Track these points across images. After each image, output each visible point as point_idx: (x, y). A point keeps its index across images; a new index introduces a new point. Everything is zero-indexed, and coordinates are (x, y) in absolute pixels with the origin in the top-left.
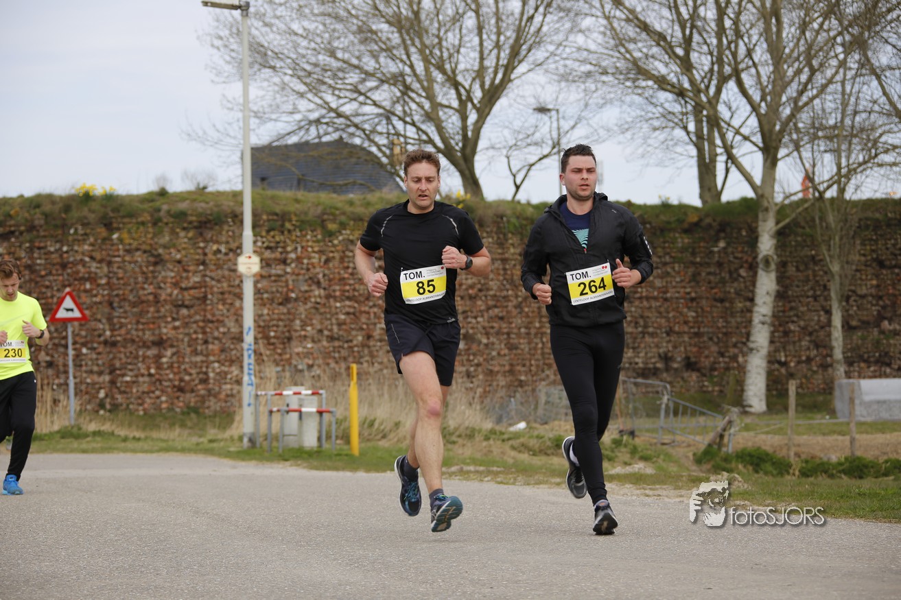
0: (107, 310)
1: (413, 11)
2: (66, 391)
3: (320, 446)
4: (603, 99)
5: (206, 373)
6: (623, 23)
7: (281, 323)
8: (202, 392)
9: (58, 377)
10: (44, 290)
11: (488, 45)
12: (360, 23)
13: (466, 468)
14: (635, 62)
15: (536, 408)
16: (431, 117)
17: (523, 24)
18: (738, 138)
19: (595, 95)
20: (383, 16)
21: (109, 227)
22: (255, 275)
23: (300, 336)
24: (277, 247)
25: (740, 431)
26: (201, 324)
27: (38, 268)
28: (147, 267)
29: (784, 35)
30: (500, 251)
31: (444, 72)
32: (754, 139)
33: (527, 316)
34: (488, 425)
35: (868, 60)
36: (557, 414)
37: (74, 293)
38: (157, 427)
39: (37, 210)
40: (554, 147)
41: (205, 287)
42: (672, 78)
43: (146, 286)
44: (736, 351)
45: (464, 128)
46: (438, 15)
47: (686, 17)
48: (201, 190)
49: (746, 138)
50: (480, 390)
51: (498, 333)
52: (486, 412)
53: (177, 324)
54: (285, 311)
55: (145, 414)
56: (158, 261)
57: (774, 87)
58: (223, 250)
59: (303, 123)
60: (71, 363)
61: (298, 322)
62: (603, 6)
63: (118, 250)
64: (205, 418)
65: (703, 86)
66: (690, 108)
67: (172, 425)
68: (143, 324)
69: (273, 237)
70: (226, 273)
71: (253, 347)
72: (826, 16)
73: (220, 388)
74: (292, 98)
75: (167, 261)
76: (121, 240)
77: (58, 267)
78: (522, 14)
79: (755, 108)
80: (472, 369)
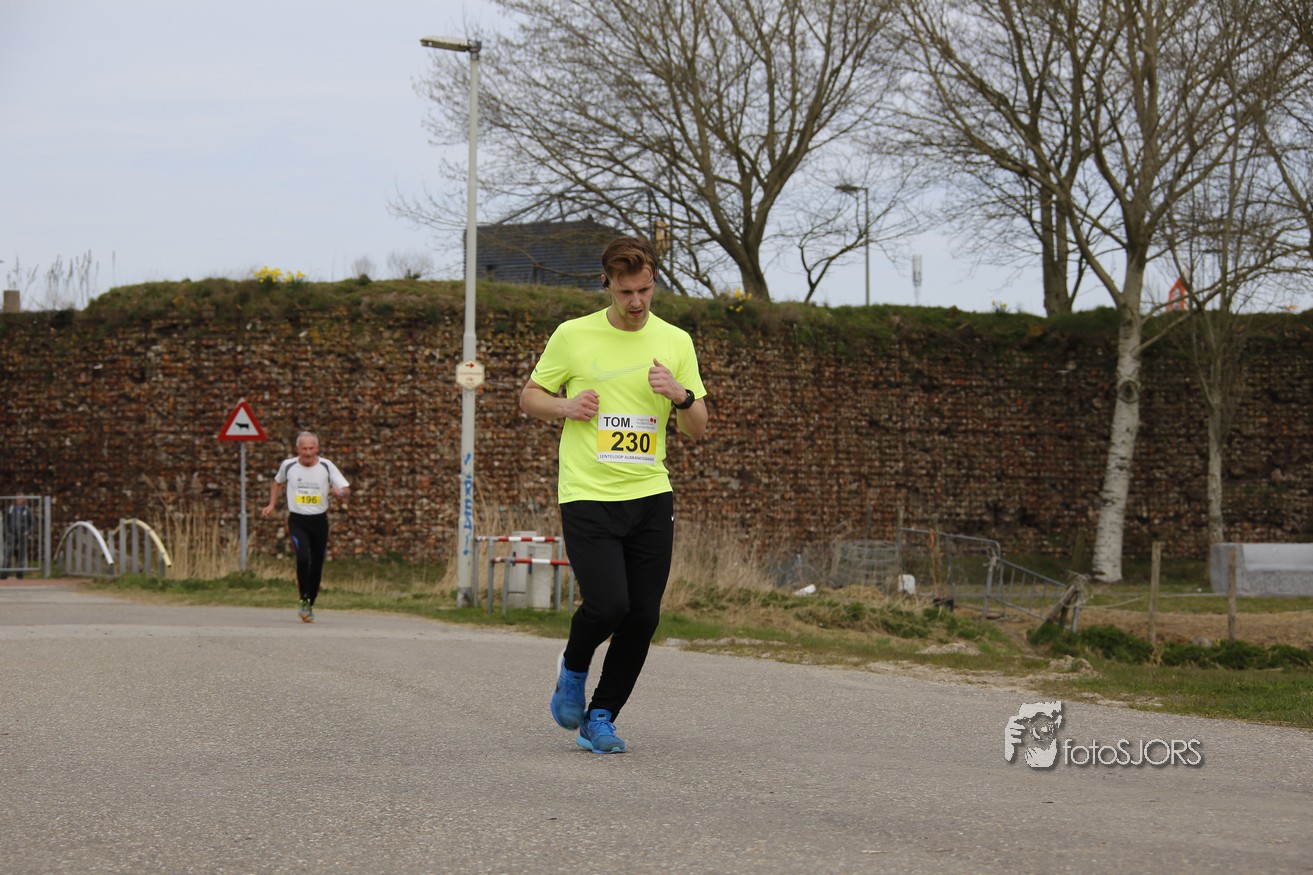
0: (289, 427)
1: (686, 59)
2: (237, 528)
3: (554, 607)
4: (925, 176)
5: (412, 511)
6: (953, 81)
7: (507, 450)
8: (406, 535)
9: (226, 510)
10: (212, 400)
11: (781, 104)
12: (619, 73)
13: (738, 641)
14: (967, 131)
15: (829, 568)
16: (706, 194)
17: (826, 78)
18: (1096, 231)
19: (915, 171)
20: (648, 65)
21: (296, 323)
22: (477, 389)
23: (532, 467)
24: (505, 354)
25: (1087, 604)
26: (407, 448)
27: (205, 371)
28: (341, 375)
29: (1159, 102)
30: (788, 367)
31: (722, 136)
32: (1116, 233)
33: (821, 451)
34: (767, 587)
35: (1266, 137)
36: (855, 576)
37: (250, 405)
38: (349, 577)
39: (206, 299)
40: (860, 237)
41: (414, 402)
42: (1014, 152)
43: (340, 399)
44: (1085, 502)
45: (747, 209)
46: (717, 65)
47: (1034, 75)
48: (412, 279)
49: (1106, 232)
50: (757, 543)
51: (782, 471)
52: (766, 570)
53: (377, 447)
54: (514, 435)
55: (334, 560)
56: (356, 367)
57: (1143, 168)
58: (438, 356)
59: (542, 198)
60: (243, 493)
61: (529, 449)
62: (928, 60)
63: (306, 352)
64: (410, 567)
65: (1052, 163)
66: (1035, 191)
67: (367, 576)
68: (335, 446)
69: (501, 341)
70: (441, 385)
71: (472, 480)
72: (1213, 78)
73: (429, 530)
74: (529, 165)
75: (366, 368)
76: (309, 339)
77: (230, 371)
78: (825, 66)
79: (1118, 194)
80: (748, 515)
